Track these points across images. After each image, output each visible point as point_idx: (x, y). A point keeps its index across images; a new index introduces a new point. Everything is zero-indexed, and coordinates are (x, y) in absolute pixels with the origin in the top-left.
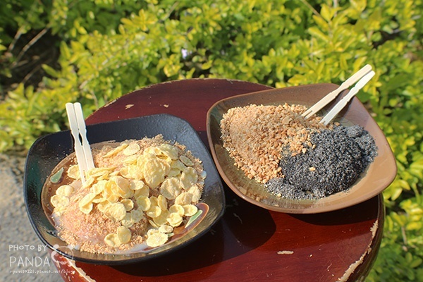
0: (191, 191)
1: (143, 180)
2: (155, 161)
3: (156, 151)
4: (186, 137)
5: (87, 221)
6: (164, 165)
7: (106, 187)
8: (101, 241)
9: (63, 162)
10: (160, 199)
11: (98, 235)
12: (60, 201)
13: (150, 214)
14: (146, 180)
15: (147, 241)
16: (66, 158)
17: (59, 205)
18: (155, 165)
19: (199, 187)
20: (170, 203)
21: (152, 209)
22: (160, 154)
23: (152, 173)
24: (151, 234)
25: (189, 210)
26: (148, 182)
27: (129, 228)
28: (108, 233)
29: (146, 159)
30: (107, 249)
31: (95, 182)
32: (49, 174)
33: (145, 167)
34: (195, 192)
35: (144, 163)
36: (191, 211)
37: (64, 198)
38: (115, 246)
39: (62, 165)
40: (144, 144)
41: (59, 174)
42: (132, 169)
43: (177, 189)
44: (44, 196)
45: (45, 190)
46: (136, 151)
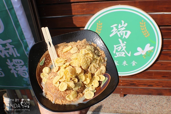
0: (101, 68)
1: (81, 67)
2: (85, 58)
3: (85, 51)
4: (96, 40)
5: (57, 90)
6: (90, 59)
7: (64, 74)
8: (64, 98)
9: (45, 55)
10: (89, 75)
11: (63, 96)
12: (45, 76)
13: (85, 83)
14: (82, 67)
15: (85, 95)
16: (46, 53)
17: (44, 78)
18: (86, 59)
19: (104, 65)
20: (93, 75)
21: (85, 80)
22: (87, 53)
23: (85, 64)
24: (86, 91)
25: (101, 78)
26: (83, 68)
27: (76, 91)
28: (67, 95)
29: (82, 57)
30: (67, 102)
31: (59, 69)
32: (39, 61)
33: (82, 61)
34: (103, 68)
35: (80, 59)
36: (102, 78)
37: (46, 74)
38: (71, 100)
39: (44, 56)
40: (79, 47)
41: (43, 61)
42: (75, 62)
43: (96, 68)
44: (37, 73)
45: (37, 70)
46: (76, 51)
